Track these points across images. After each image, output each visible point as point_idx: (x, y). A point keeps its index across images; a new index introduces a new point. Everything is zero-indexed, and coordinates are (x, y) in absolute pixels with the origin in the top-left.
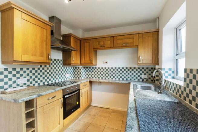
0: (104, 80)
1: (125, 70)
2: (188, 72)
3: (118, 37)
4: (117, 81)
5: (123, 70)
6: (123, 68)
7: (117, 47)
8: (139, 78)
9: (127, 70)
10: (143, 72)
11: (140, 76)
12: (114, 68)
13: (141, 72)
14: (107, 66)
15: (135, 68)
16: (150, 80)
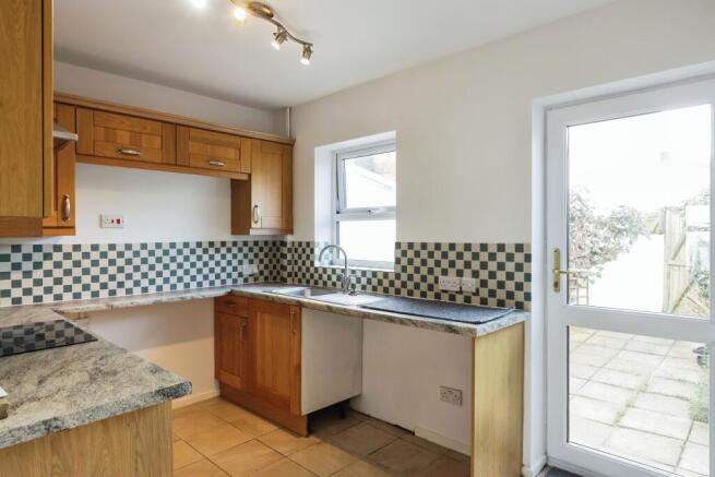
0: (122, 299)
1: (193, 252)
2: (404, 247)
3: (193, 133)
4: (181, 292)
5: (186, 252)
6: (186, 245)
7: (189, 167)
8: (235, 275)
9: (199, 251)
10: (246, 256)
11: (240, 269)
12: (151, 247)
13: (240, 256)
14: (120, 237)
15: (223, 244)
16: (261, 279)
